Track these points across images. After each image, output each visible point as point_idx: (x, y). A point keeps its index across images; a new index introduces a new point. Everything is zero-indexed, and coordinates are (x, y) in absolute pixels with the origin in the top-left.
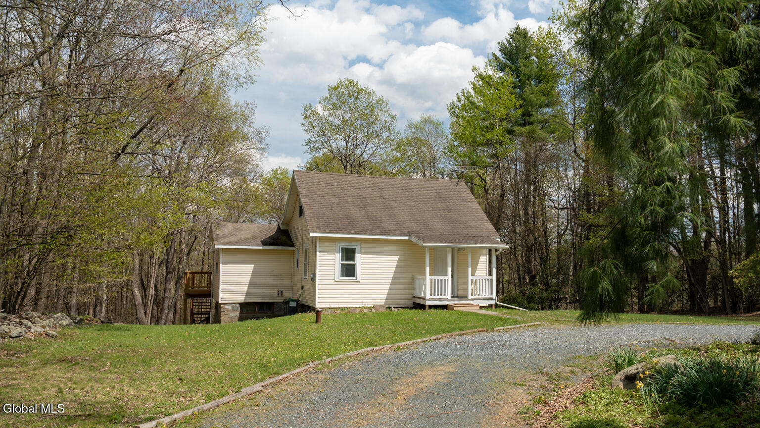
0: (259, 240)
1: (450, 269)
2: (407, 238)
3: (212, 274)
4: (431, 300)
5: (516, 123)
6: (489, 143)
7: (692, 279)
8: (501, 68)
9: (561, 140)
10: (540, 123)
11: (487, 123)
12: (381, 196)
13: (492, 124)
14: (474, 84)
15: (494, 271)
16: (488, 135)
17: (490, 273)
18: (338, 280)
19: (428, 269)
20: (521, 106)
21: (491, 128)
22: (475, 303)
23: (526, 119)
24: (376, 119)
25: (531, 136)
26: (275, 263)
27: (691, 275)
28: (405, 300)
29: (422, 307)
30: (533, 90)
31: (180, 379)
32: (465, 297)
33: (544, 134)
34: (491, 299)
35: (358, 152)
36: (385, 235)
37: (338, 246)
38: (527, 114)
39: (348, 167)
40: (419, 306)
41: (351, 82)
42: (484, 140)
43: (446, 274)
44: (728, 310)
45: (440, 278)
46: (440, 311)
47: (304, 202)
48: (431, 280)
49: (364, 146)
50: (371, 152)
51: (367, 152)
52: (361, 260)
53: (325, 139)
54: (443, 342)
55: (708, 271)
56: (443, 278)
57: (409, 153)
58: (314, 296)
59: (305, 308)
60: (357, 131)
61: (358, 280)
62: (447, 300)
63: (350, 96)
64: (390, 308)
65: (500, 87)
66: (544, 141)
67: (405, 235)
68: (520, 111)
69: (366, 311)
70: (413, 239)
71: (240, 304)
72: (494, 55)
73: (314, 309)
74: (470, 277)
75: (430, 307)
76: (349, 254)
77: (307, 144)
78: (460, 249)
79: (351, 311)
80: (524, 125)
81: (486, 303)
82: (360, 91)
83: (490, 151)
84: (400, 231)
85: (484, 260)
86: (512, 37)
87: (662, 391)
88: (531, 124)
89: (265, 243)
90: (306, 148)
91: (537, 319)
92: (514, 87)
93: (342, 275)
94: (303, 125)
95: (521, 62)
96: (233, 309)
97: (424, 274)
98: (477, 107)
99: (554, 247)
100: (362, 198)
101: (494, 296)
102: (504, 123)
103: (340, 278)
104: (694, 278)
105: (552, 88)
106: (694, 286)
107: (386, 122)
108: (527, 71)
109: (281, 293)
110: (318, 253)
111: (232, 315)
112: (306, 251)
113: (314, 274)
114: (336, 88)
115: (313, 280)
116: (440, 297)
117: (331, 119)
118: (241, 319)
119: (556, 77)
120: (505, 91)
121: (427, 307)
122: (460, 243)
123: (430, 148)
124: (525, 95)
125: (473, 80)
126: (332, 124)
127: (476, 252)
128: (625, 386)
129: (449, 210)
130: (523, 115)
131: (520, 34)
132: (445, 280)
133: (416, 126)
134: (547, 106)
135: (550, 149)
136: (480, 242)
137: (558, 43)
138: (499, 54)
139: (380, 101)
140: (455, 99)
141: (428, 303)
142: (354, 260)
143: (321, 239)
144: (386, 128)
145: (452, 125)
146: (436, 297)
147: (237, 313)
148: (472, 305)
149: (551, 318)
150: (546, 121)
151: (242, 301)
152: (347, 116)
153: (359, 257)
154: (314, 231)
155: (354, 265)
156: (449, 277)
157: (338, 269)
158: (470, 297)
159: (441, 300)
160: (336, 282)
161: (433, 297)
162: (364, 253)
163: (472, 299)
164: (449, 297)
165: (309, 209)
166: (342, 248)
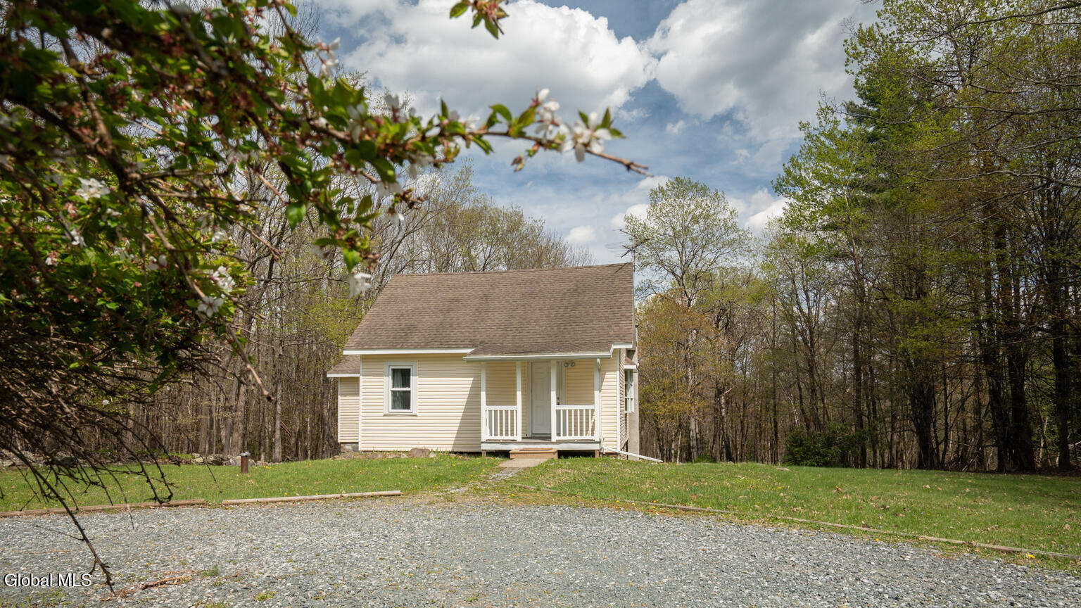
1: (519, 394)
2: (472, 350)
4: (489, 442)
18: (387, 413)
22: (560, 446)
34: (592, 441)
36: (444, 348)
37: (388, 368)
43: (515, 403)
48: (490, 412)
52: (417, 384)
56: (509, 408)
61: (414, 413)
62: (514, 442)
74: (554, 406)
75: (490, 453)
76: (403, 376)
84: (471, 341)
93: (394, 407)
103: (391, 410)
110: (361, 377)
116: (504, 437)
121: (484, 454)
132: (512, 412)
141: (485, 447)
142: (409, 386)
153: (413, 379)
154: (349, 348)
155: (410, 391)
156: (519, 407)
157: (388, 398)
158: (554, 438)
159: (505, 442)
160: (385, 415)
161: (493, 437)
162: (420, 375)
163: (558, 442)
164: (519, 439)
165: (367, 320)
166: (393, 370)
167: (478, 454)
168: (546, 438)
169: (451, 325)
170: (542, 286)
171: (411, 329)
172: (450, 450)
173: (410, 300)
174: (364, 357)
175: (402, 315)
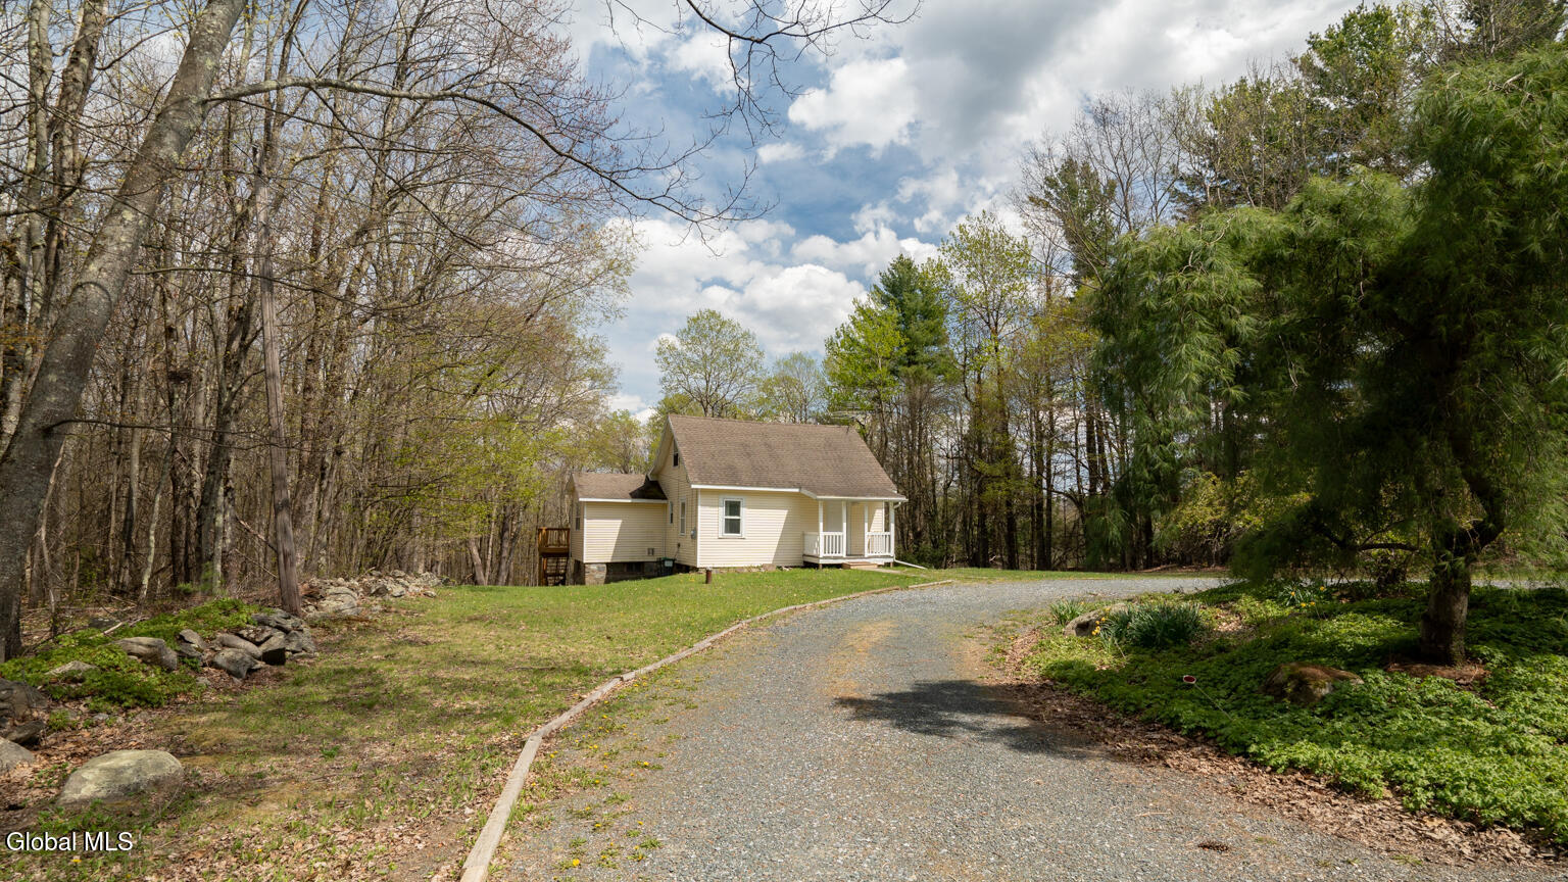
0: (627, 493)
1: (845, 524)
2: (797, 490)
3: (572, 529)
4: (825, 558)
5: (900, 363)
6: (871, 385)
8: (885, 301)
9: (951, 382)
10: (926, 362)
11: (867, 362)
12: (766, 444)
13: (873, 363)
14: (854, 319)
15: (892, 526)
16: (871, 376)
17: (887, 529)
18: (721, 537)
19: (821, 524)
20: (906, 343)
21: (874, 366)
22: (872, 561)
23: (911, 359)
24: (741, 355)
25: (917, 376)
26: (646, 517)
28: (793, 557)
29: (816, 566)
30: (918, 327)
31: (609, 638)
32: (861, 556)
33: (930, 375)
34: (889, 557)
35: (720, 393)
36: (774, 487)
37: (722, 500)
38: (912, 353)
39: (710, 410)
40: (809, 565)
41: (713, 314)
42: (866, 381)
43: (841, 530)
44: (1128, 567)
45: (834, 534)
46: (835, 570)
47: (682, 450)
48: (825, 536)
49: (726, 386)
50: (735, 392)
51: (728, 393)
52: (746, 515)
53: (682, 377)
54: (862, 600)
56: (838, 534)
57: (777, 394)
58: (695, 553)
59: (687, 569)
60: (721, 368)
61: (742, 535)
62: (841, 558)
63: (711, 329)
64: (779, 567)
65: (884, 323)
66: (931, 384)
67: (795, 487)
68: (905, 350)
69: (754, 570)
70: (805, 492)
71: (607, 564)
72: (875, 286)
73: (696, 569)
74: (867, 533)
75: (824, 566)
76: (733, 508)
77: (662, 383)
78: (854, 503)
79: (737, 571)
80: (909, 365)
81: (882, 562)
82: (723, 323)
83: (874, 393)
85: (880, 514)
86: (895, 267)
87: (1119, 635)
88: (916, 363)
89: (634, 495)
90: (660, 388)
91: (945, 577)
92: (898, 323)
93: (726, 532)
94: (656, 361)
95: (905, 296)
96: (599, 570)
97: (818, 530)
98: (858, 344)
99: (940, 500)
100: (745, 446)
101: (892, 554)
102: (887, 363)
103: (724, 535)
105: (940, 323)
107: (752, 358)
108: (911, 305)
109: (652, 551)
110: (700, 508)
111: (598, 576)
112: (683, 505)
113: (695, 530)
114: (695, 320)
115: (694, 537)
116: (834, 555)
117: (689, 354)
118: (607, 581)
119: (945, 312)
120: (889, 327)
121: (821, 567)
123: (801, 389)
124: (910, 332)
125: (853, 314)
126: (689, 361)
127: (872, 505)
128: (1078, 634)
129: (841, 459)
130: (908, 354)
131: (904, 264)
132: (840, 536)
133: (786, 364)
134: (934, 344)
135: (938, 393)
136: (877, 495)
137: (948, 277)
138: (882, 287)
139: (746, 335)
140: (834, 335)
141: (822, 562)
142: (738, 515)
143: (703, 491)
144: (752, 365)
145: (826, 363)
146: (830, 555)
147: (603, 574)
148: (869, 564)
149: (960, 575)
150: (932, 361)
151: (609, 561)
152: (708, 351)
153: (743, 510)
154: (696, 483)
155: (739, 520)
156: (844, 533)
157: (722, 524)
158: (866, 554)
159: (835, 558)
160: (719, 538)
161: (827, 555)
162: (750, 507)
163: (869, 557)
164: (844, 555)
166: (726, 502)
169: (762, 468)
171: (732, 469)
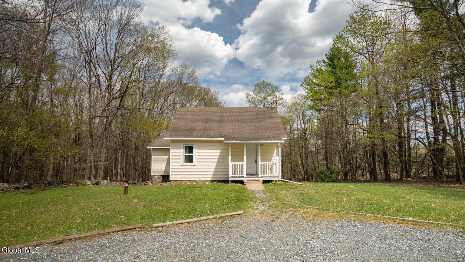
1: (245, 157)
4: (232, 177)
7: (434, 161)
19: (230, 157)
22: (263, 179)
27: (433, 158)
28: (224, 176)
34: (275, 177)
36: (209, 138)
37: (183, 145)
38: (339, 84)
43: (243, 161)
45: (239, 163)
48: (233, 164)
52: (196, 152)
55: (445, 156)
56: (241, 163)
61: (195, 164)
62: (243, 177)
67: (222, 137)
71: (162, 176)
74: (260, 163)
75: (232, 182)
76: (189, 149)
78: (253, 144)
81: (271, 179)
84: (220, 135)
96: (159, 178)
97: (228, 161)
101: (280, 175)
103: (184, 163)
104: (435, 160)
106: (435, 165)
110: (171, 149)
111: (158, 181)
116: (239, 175)
121: (230, 182)
122: (250, 140)
132: (242, 164)
134: (350, 80)
141: (230, 179)
142: (193, 153)
146: (236, 175)
151: (163, 174)
153: (195, 150)
154: (166, 137)
155: (193, 155)
156: (245, 163)
157: (183, 158)
158: (260, 175)
159: (239, 177)
160: (181, 165)
161: (234, 175)
162: (198, 149)
163: (261, 177)
164: (245, 176)
165: (172, 125)
166: (185, 146)
167: (226, 182)
168: (256, 175)
169: (210, 128)
170: (243, 114)
171: (192, 129)
172: (210, 180)
173: (189, 117)
174: (172, 141)
175: (187, 123)
